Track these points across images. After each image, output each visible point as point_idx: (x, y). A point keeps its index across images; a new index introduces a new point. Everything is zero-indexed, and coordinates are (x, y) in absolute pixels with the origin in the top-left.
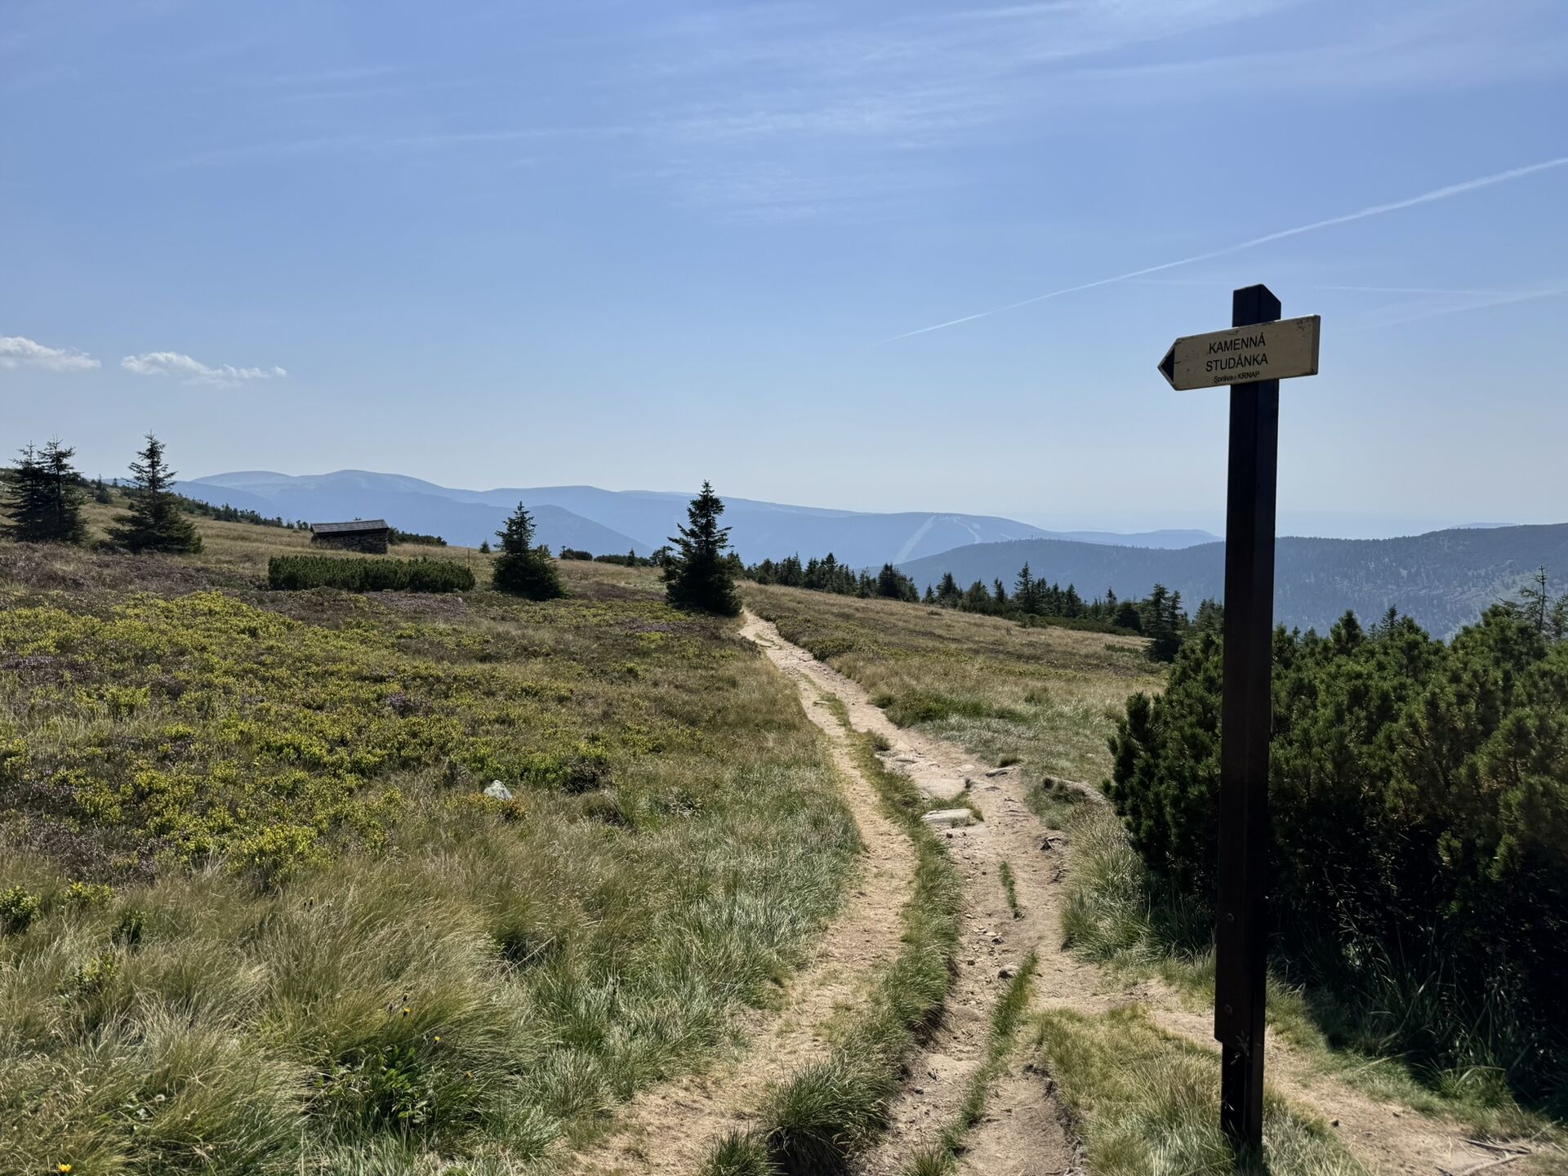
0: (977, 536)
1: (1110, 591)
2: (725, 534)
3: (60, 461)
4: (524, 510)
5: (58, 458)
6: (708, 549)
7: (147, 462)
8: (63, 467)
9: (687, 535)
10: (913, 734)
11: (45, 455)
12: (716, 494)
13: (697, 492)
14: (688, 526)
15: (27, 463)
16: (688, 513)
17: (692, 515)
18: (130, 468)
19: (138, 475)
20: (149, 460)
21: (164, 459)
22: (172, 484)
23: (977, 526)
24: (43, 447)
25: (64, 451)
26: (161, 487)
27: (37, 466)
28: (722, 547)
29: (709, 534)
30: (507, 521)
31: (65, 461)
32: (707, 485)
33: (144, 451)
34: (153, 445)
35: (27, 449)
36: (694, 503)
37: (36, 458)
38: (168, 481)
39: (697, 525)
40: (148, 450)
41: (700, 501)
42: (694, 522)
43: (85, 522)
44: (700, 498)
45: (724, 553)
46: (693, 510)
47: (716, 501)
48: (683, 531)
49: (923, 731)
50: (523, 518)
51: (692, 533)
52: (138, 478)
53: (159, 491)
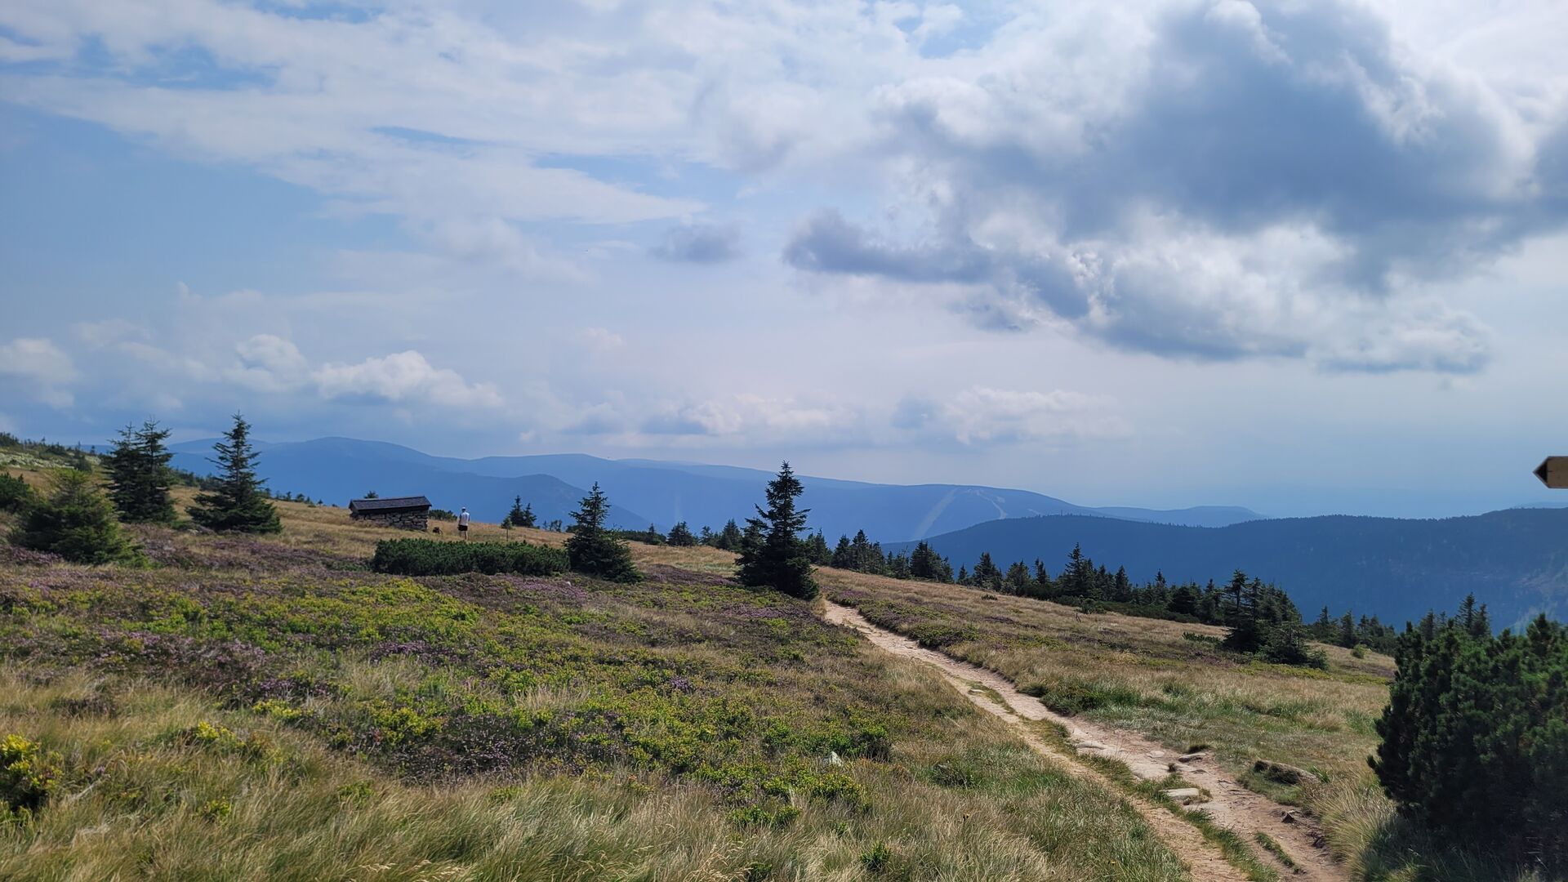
0: (1002, 512)
1: (1159, 574)
2: (804, 516)
3: (156, 442)
4: (599, 490)
5: (153, 439)
6: (785, 531)
7: (232, 442)
8: (155, 448)
9: (764, 516)
10: (1081, 722)
11: (141, 436)
12: (797, 473)
13: (775, 471)
14: (767, 509)
15: (124, 444)
16: (767, 494)
17: (770, 496)
18: (215, 448)
19: (221, 455)
20: (234, 441)
21: (248, 438)
22: (256, 464)
23: (1000, 499)
24: (139, 427)
25: (159, 432)
26: (244, 467)
27: (134, 447)
28: (801, 529)
29: (787, 516)
30: (582, 501)
31: (160, 442)
32: (786, 466)
33: (230, 431)
34: (239, 425)
35: (126, 431)
36: (772, 484)
37: (133, 439)
38: (250, 462)
39: (775, 507)
40: (235, 431)
41: (779, 483)
42: (773, 504)
43: (173, 502)
44: (779, 479)
45: (801, 536)
46: (772, 491)
47: (796, 483)
48: (761, 512)
49: (1091, 720)
50: (597, 498)
51: (771, 515)
52: (222, 458)
53: (242, 470)
